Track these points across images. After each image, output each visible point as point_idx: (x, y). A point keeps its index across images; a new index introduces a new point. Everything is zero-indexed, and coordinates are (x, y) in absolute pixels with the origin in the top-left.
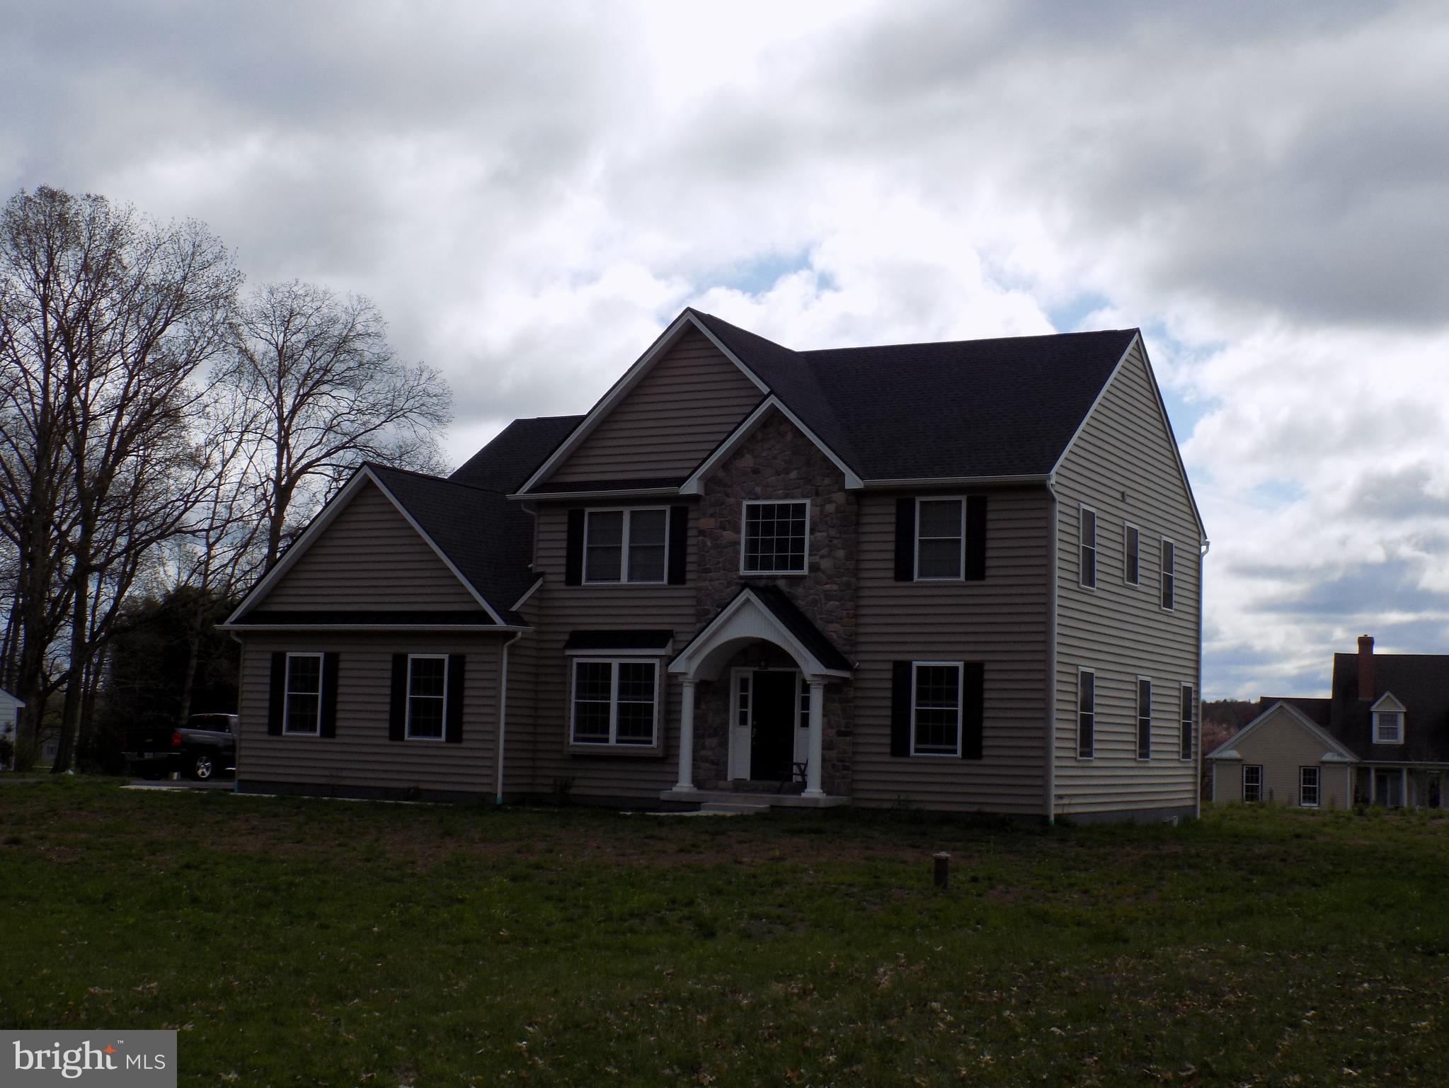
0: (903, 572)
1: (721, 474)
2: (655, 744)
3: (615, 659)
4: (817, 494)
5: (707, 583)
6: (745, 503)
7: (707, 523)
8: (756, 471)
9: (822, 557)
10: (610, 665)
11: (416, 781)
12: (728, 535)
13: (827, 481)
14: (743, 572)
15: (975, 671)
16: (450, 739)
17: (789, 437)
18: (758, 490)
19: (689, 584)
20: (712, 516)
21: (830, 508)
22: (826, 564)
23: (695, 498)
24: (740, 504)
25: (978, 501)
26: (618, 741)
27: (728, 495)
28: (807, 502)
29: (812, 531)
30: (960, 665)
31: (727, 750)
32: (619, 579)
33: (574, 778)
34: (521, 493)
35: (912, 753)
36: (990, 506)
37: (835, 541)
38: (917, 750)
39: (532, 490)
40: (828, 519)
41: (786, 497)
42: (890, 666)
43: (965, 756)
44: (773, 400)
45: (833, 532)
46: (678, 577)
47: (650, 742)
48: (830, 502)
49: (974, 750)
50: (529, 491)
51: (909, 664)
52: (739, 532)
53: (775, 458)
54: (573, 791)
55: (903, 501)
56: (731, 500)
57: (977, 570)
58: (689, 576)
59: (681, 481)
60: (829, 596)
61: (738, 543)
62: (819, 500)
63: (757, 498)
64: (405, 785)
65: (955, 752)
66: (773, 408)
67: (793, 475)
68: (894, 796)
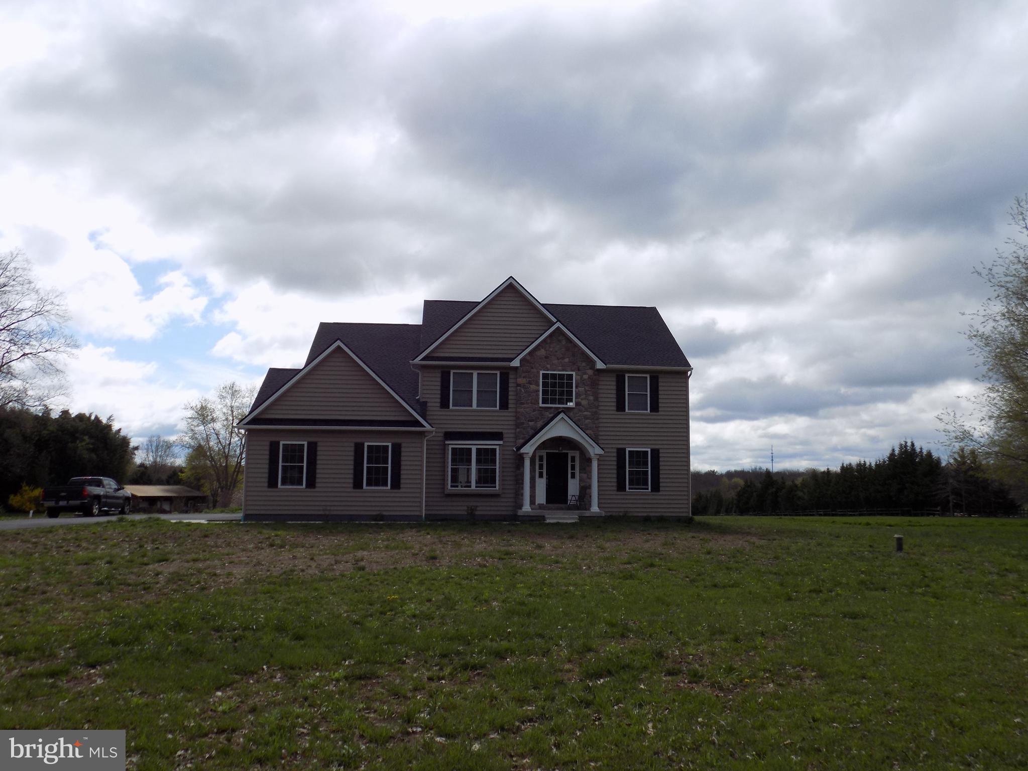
0: (620, 407)
1: (528, 358)
2: (497, 488)
3: (474, 446)
4: (579, 370)
5: (522, 410)
6: (541, 372)
7: (521, 381)
8: (546, 357)
9: (582, 399)
10: (470, 449)
11: (379, 511)
12: (533, 387)
13: (584, 364)
14: (541, 405)
15: (656, 453)
16: (393, 487)
17: (564, 342)
18: (548, 366)
19: (510, 410)
20: (524, 377)
21: (586, 377)
22: (584, 402)
23: (516, 368)
24: (539, 373)
25: (655, 378)
26: (476, 487)
27: (533, 368)
28: (574, 373)
29: (576, 387)
30: (649, 450)
31: (535, 490)
32: (471, 406)
33: (477, 506)
34: (417, 360)
35: (627, 489)
36: (660, 380)
37: (589, 392)
38: (629, 489)
39: (423, 359)
40: (584, 381)
41: (563, 370)
42: (615, 450)
43: (652, 491)
44: (558, 324)
45: (587, 388)
46: (504, 405)
47: (495, 487)
48: (585, 374)
49: (656, 488)
50: (422, 360)
51: (624, 450)
52: (538, 385)
53: (556, 352)
54: (477, 513)
55: (620, 377)
56: (534, 370)
57: (655, 408)
58: (510, 406)
59: (511, 360)
60: (586, 418)
61: (539, 391)
62: (580, 373)
63: (548, 370)
64: (374, 513)
65: (648, 489)
66: (558, 328)
67: (567, 360)
68: (622, 510)
